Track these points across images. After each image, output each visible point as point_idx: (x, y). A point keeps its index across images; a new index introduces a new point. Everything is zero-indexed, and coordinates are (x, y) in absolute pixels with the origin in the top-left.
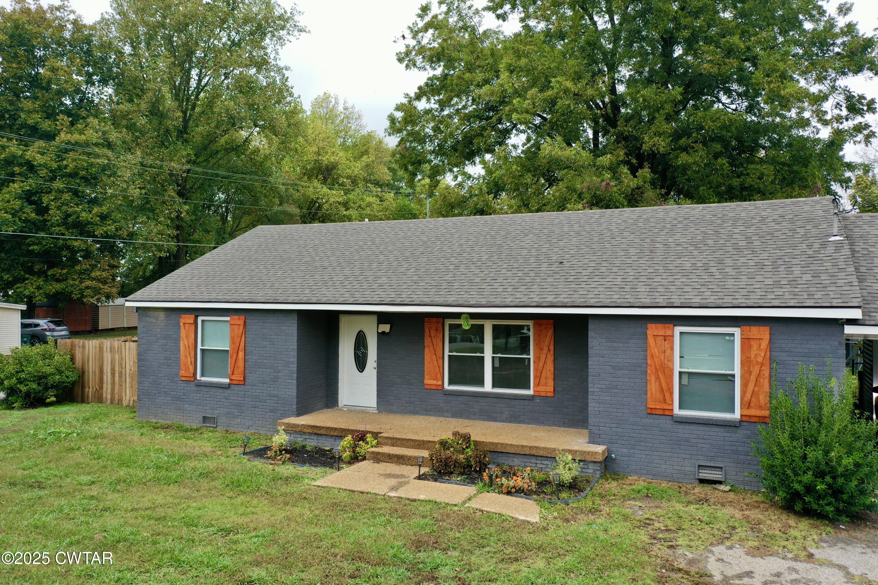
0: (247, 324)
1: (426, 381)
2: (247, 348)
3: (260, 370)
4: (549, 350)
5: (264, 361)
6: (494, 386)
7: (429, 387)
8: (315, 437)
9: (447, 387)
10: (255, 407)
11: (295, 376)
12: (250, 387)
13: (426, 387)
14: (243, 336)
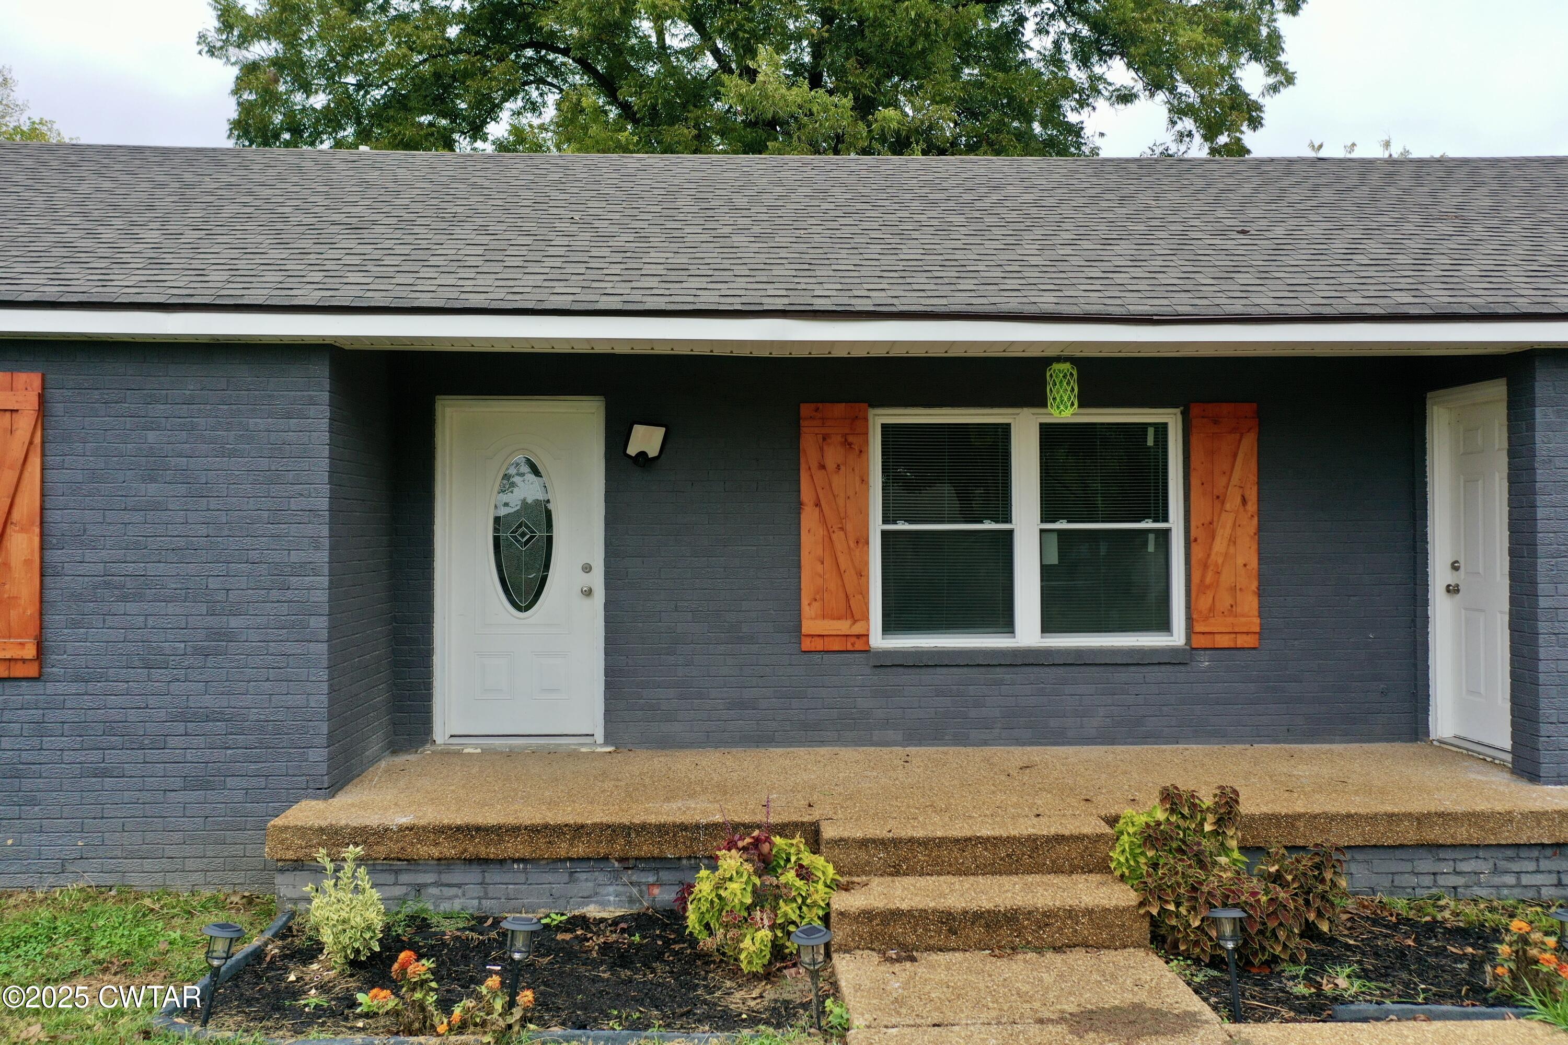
0: (58, 408)
1: (808, 626)
2: (53, 516)
3: (131, 607)
4: (1244, 501)
5: (152, 569)
6: (1048, 626)
7: (819, 645)
8: (472, 875)
9: (878, 640)
10: (104, 774)
11: (320, 624)
12: (74, 688)
13: (807, 645)
14: (35, 462)
